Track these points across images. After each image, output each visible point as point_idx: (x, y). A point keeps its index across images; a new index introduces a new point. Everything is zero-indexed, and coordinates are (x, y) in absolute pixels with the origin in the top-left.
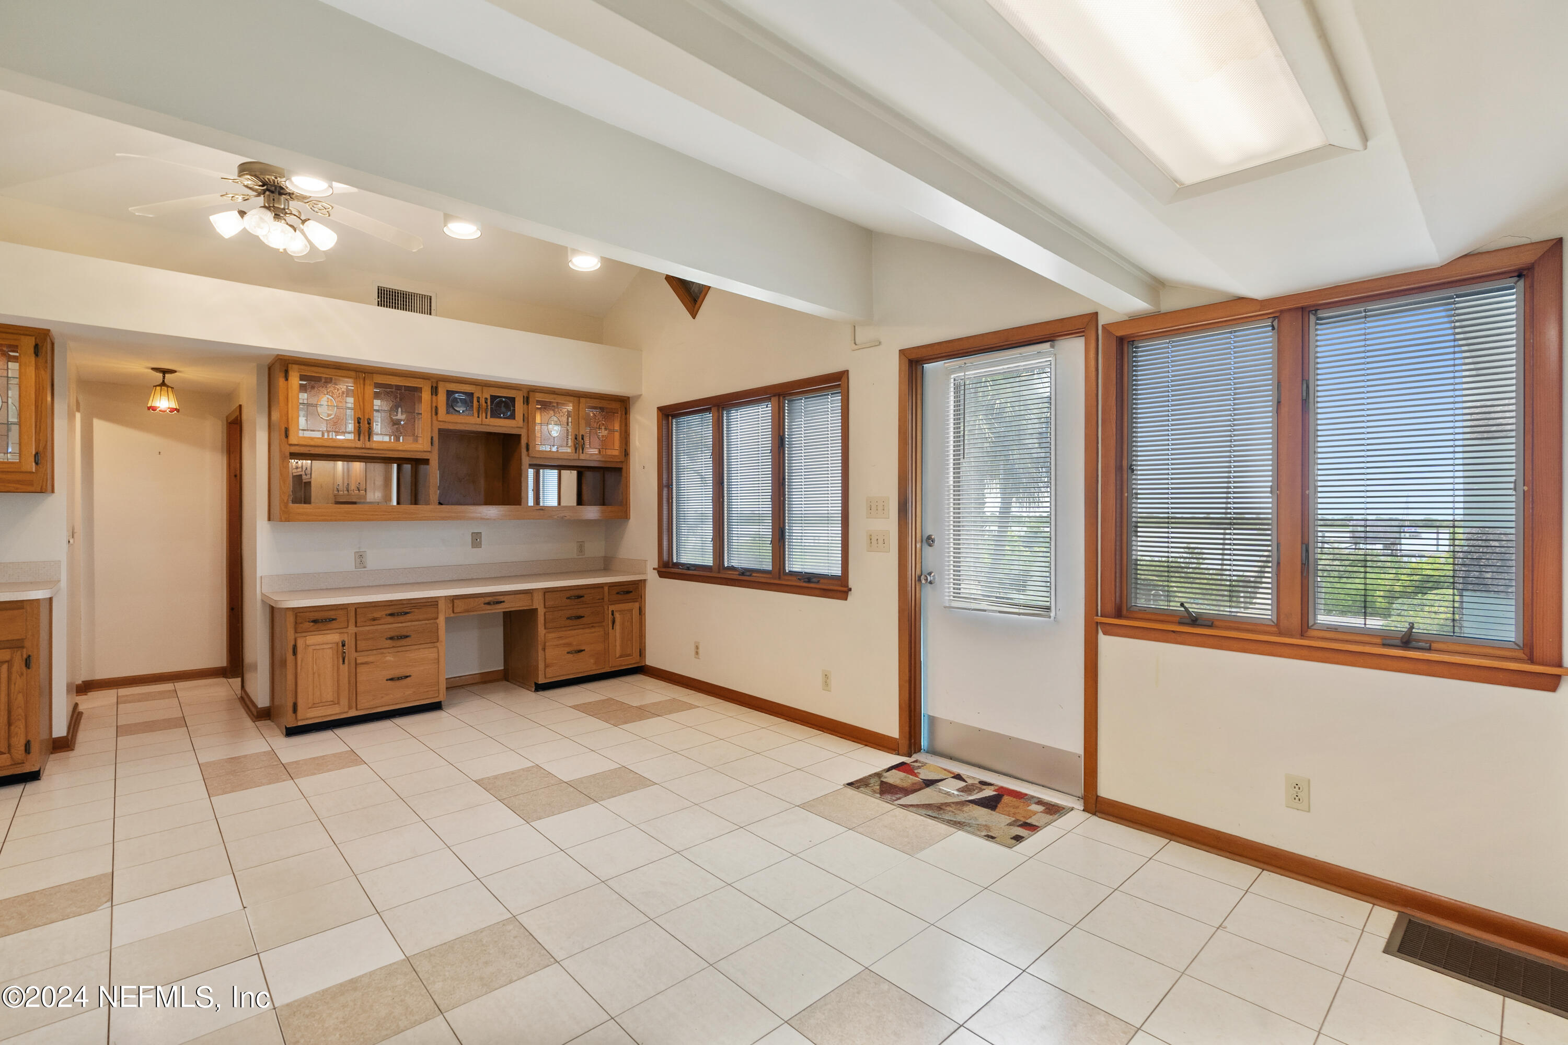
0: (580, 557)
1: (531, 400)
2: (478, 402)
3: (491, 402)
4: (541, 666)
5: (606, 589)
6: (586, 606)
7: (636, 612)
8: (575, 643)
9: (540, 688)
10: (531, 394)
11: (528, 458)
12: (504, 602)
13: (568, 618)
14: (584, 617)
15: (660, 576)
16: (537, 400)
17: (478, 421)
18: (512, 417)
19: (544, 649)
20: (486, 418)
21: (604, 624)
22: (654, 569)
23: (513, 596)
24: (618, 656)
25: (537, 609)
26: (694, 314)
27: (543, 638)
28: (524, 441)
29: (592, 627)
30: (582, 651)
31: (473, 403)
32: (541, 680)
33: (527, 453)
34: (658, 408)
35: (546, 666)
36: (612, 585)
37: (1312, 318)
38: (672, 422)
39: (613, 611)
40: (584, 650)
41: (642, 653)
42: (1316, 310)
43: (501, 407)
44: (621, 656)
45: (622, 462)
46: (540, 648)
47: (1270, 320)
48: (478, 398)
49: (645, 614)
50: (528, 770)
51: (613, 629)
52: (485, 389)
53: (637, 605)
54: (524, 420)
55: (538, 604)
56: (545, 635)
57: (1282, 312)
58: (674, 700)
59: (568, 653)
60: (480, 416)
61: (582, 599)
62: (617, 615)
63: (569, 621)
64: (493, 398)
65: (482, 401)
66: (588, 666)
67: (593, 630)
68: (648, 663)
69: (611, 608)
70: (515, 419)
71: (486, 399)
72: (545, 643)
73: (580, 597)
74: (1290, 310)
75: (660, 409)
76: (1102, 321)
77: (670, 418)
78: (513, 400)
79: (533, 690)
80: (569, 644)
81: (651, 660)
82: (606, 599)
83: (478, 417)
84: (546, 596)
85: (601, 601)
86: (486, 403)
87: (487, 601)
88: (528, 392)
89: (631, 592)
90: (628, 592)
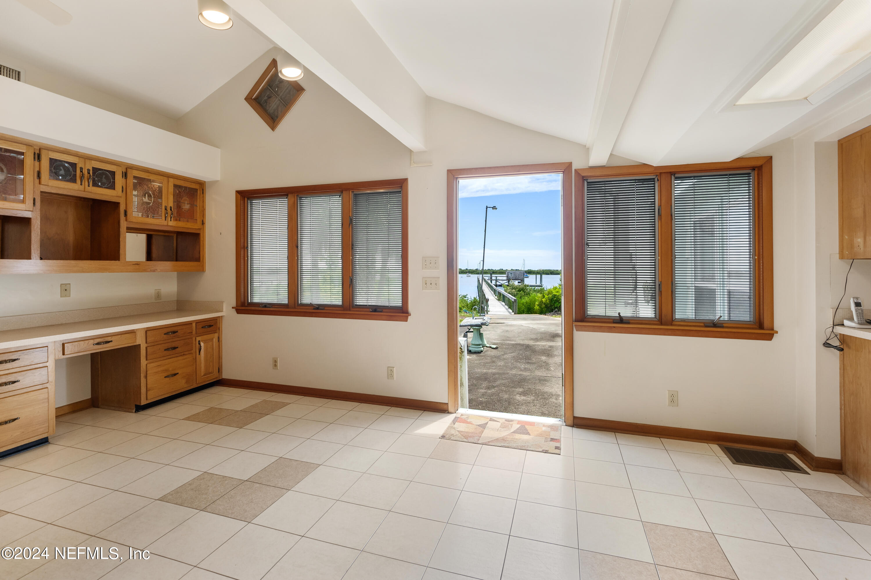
0: (157, 301)
1: (129, 175)
2: (81, 171)
3: (93, 173)
4: (143, 390)
5: (194, 324)
6: (180, 339)
7: (215, 340)
8: (171, 369)
9: (140, 408)
10: (129, 170)
11: (125, 222)
12: (111, 341)
13: (165, 350)
14: (177, 347)
15: (238, 313)
16: (134, 176)
17: (82, 188)
18: (112, 187)
19: (146, 377)
20: (89, 186)
21: (192, 352)
22: (233, 308)
23: (120, 336)
24: (202, 375)
25: (140, 345)
26: (273, 128)
27: (145, 368)
28: (122, 208)
29: (184, 355)
30: (175, 374)
31: (76, 172)
32: (143, 402)
33: (125, 218)
34: (236, 191)
35: (147, 391)
36: (198, 322)
37: (673, 177)
38: (247, 203)
39: (199, 341)
40: (178, 373)
41: (220, 370)
42: (675, 174)
43: (102, 178)
44: (205, 375)
45: (200, 229)
46: (142, 375)
47: (655, 176)
48: (81, 169)
49: (222, 341)
50: (199, 478)
51: (199, 354)
52: (88, 162)
53: (216, 335)
54: (122, 191)
55: (140, 340)
56: (146, 365)
57: (661, 173)
58: (265, 401)
59: (165, 377)
60: (83, 184)
61: (177, 333)
62: (202, 344)
63: (166, 352)
64: (95, 170)
65: (85, 172)
66: (181, 385)
67: (185, 357)
68: (223, 377)
69: (198, 339)
70: (114, 189)
71: (89, 170)
72: (147, 371)
73: (174, 332)
74: (665, 173)
75: (238, 192)
76: (574, 167)
77: (246, 199)
78: (113, 173)
79: (134, 411)
80: (166, 370)
81: (226, 375)
82: (194, 332)
83: (81, 184)
84: (148, 334)
85: (191, 334)
86: (89, 173)
87: (96, 342)
88: (126, 168)
89: (212, 326)
90: (210, 326)
